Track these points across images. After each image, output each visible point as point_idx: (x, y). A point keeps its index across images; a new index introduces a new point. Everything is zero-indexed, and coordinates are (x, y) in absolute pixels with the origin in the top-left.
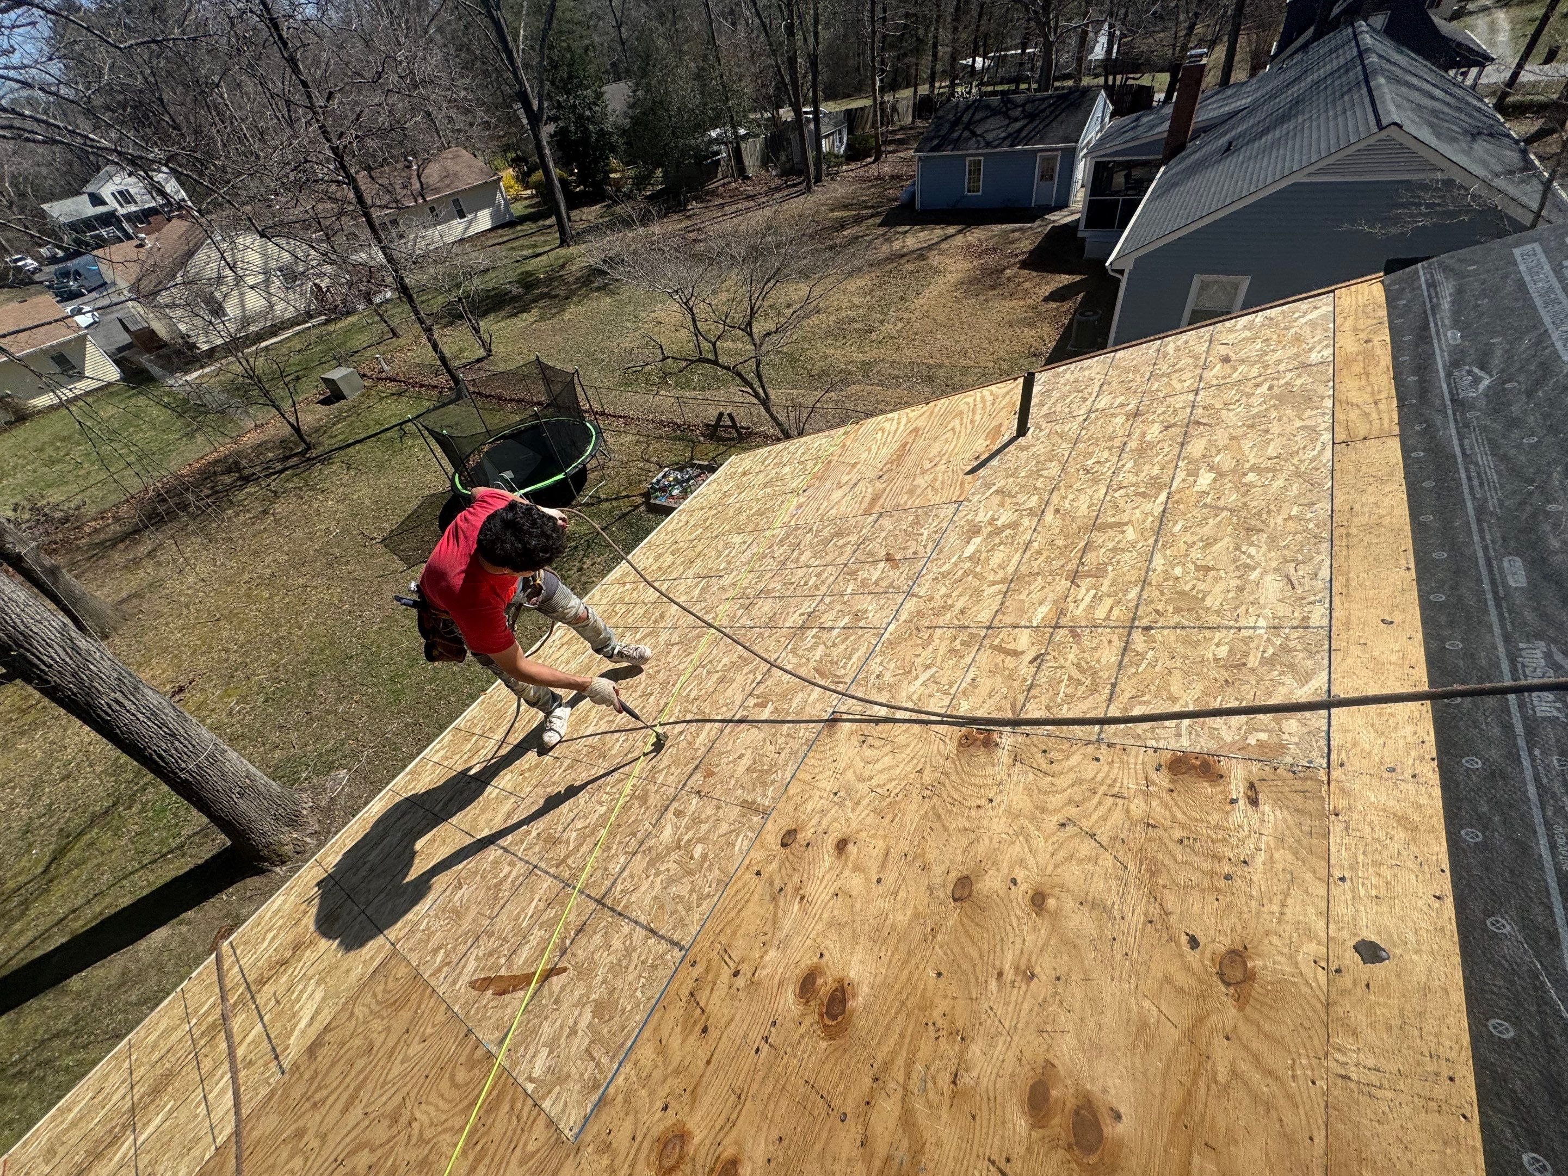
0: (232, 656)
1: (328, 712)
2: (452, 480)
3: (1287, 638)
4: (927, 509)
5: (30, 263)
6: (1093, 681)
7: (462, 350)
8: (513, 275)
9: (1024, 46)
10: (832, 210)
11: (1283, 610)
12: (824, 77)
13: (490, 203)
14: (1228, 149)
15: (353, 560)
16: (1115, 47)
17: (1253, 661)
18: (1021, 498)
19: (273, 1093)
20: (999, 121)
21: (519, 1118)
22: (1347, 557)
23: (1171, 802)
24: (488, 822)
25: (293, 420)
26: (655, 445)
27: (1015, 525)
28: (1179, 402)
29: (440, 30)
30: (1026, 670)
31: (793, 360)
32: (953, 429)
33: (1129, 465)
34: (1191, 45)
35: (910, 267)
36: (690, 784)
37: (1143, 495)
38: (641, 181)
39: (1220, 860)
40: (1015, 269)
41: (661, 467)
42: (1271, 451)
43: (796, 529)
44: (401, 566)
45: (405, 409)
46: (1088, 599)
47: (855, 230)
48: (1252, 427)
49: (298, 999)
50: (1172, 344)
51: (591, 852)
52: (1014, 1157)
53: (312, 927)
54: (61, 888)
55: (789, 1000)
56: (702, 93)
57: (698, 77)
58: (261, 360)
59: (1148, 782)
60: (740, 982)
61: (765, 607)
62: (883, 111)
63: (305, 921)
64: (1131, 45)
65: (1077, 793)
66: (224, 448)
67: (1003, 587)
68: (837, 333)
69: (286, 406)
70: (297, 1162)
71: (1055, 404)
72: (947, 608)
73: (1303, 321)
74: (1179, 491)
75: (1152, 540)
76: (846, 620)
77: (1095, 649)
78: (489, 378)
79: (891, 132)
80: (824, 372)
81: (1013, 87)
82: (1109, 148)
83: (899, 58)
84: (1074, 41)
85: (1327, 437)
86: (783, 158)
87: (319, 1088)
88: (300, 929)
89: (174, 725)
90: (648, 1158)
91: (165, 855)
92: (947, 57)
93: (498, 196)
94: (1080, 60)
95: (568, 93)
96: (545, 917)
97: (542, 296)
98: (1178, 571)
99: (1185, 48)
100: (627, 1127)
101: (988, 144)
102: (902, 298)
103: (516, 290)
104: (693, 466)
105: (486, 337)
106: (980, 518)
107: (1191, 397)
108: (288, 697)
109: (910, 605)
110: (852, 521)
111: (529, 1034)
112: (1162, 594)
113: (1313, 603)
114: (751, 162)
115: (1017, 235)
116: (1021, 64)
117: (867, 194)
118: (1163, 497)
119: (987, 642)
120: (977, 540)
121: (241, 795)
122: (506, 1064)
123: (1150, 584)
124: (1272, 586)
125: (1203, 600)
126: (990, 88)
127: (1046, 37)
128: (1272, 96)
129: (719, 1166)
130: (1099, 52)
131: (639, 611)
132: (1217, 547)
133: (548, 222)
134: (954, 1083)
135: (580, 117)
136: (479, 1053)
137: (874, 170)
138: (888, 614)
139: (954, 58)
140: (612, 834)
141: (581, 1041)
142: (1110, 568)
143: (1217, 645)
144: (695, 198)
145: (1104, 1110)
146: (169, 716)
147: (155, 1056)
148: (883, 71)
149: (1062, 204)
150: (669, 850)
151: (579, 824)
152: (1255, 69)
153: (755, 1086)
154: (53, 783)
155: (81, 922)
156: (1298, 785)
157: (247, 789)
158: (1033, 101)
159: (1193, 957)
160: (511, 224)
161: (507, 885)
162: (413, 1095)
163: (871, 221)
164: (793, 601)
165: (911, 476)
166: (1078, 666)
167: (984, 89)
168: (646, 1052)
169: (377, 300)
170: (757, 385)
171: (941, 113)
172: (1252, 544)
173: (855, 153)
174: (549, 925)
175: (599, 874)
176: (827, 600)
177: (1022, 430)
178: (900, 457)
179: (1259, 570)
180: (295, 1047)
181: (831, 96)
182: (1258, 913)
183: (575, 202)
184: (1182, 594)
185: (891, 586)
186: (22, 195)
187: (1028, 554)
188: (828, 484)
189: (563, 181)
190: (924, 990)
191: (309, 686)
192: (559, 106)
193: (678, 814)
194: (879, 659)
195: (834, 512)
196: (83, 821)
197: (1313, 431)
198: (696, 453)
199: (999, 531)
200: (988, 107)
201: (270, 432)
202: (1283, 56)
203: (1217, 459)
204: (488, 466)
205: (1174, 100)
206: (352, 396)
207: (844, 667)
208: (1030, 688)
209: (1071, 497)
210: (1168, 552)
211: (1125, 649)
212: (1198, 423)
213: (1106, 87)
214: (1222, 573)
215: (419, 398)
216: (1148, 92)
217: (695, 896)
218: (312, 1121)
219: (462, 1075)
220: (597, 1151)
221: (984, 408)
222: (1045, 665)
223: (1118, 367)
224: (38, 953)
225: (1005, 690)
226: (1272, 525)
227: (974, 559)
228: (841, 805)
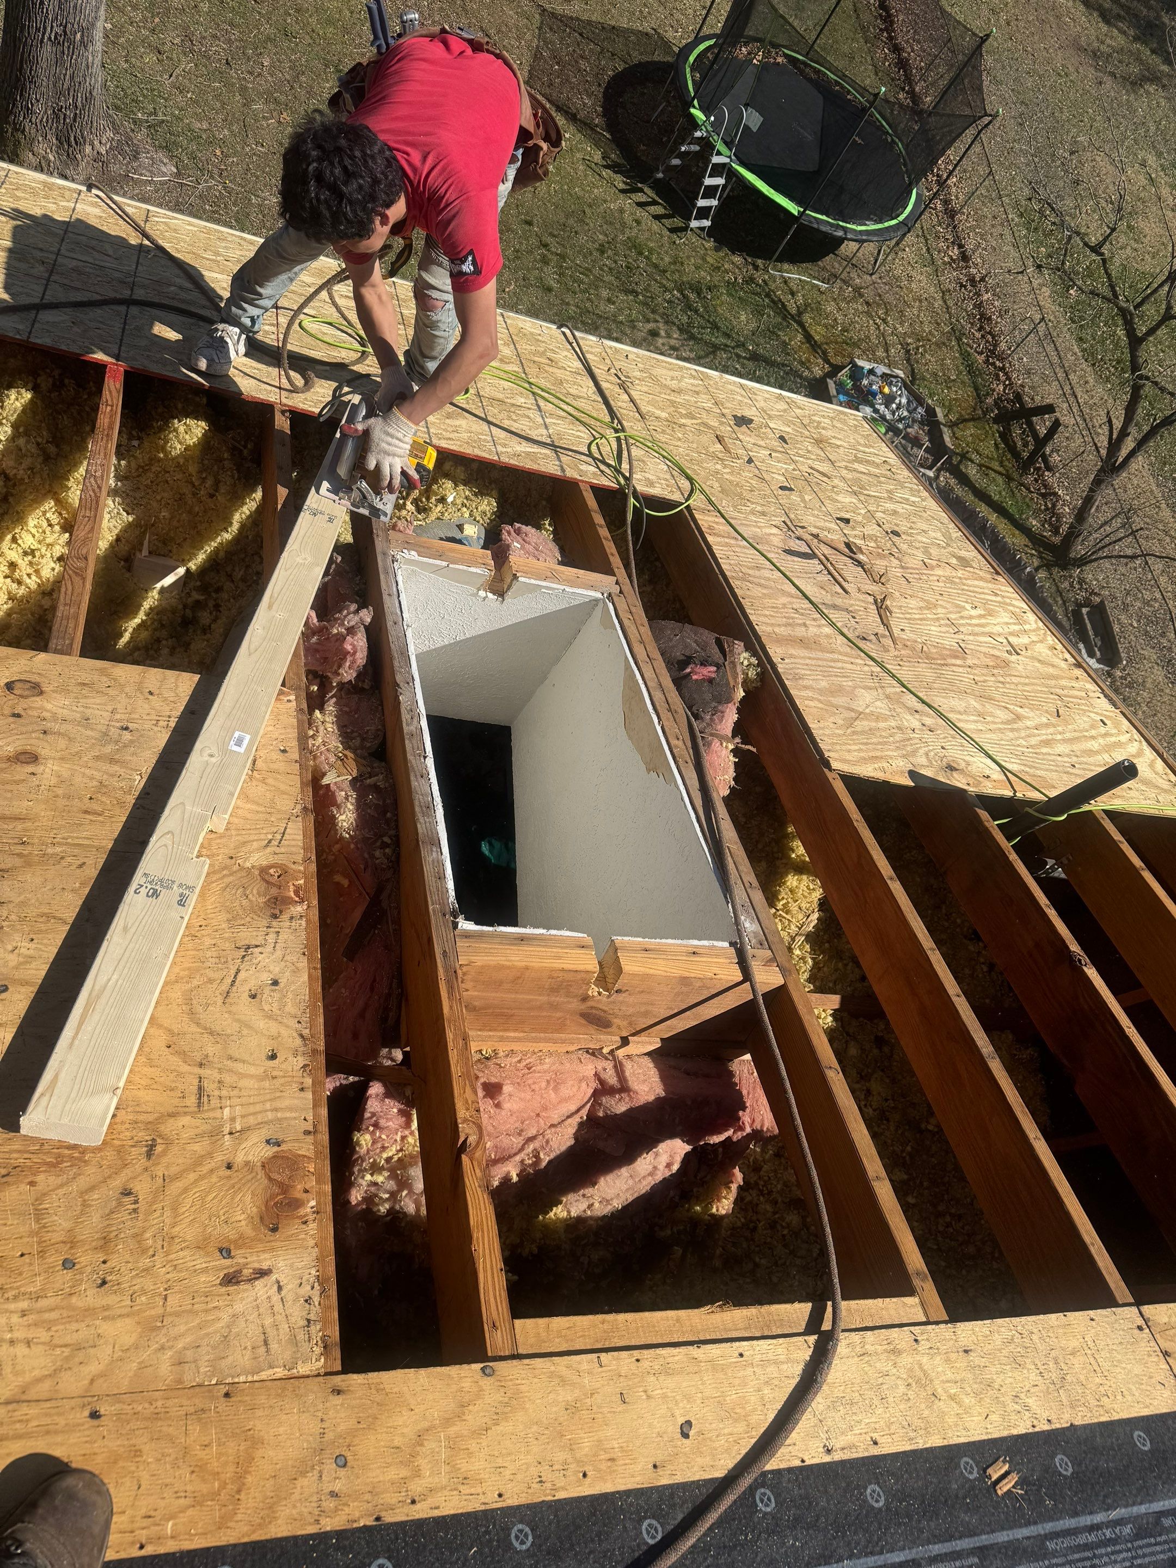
23: (205, 1169)
39: (101, 1249)
59: (240, 1133)
108: (238, 20)
191: (269, 39)
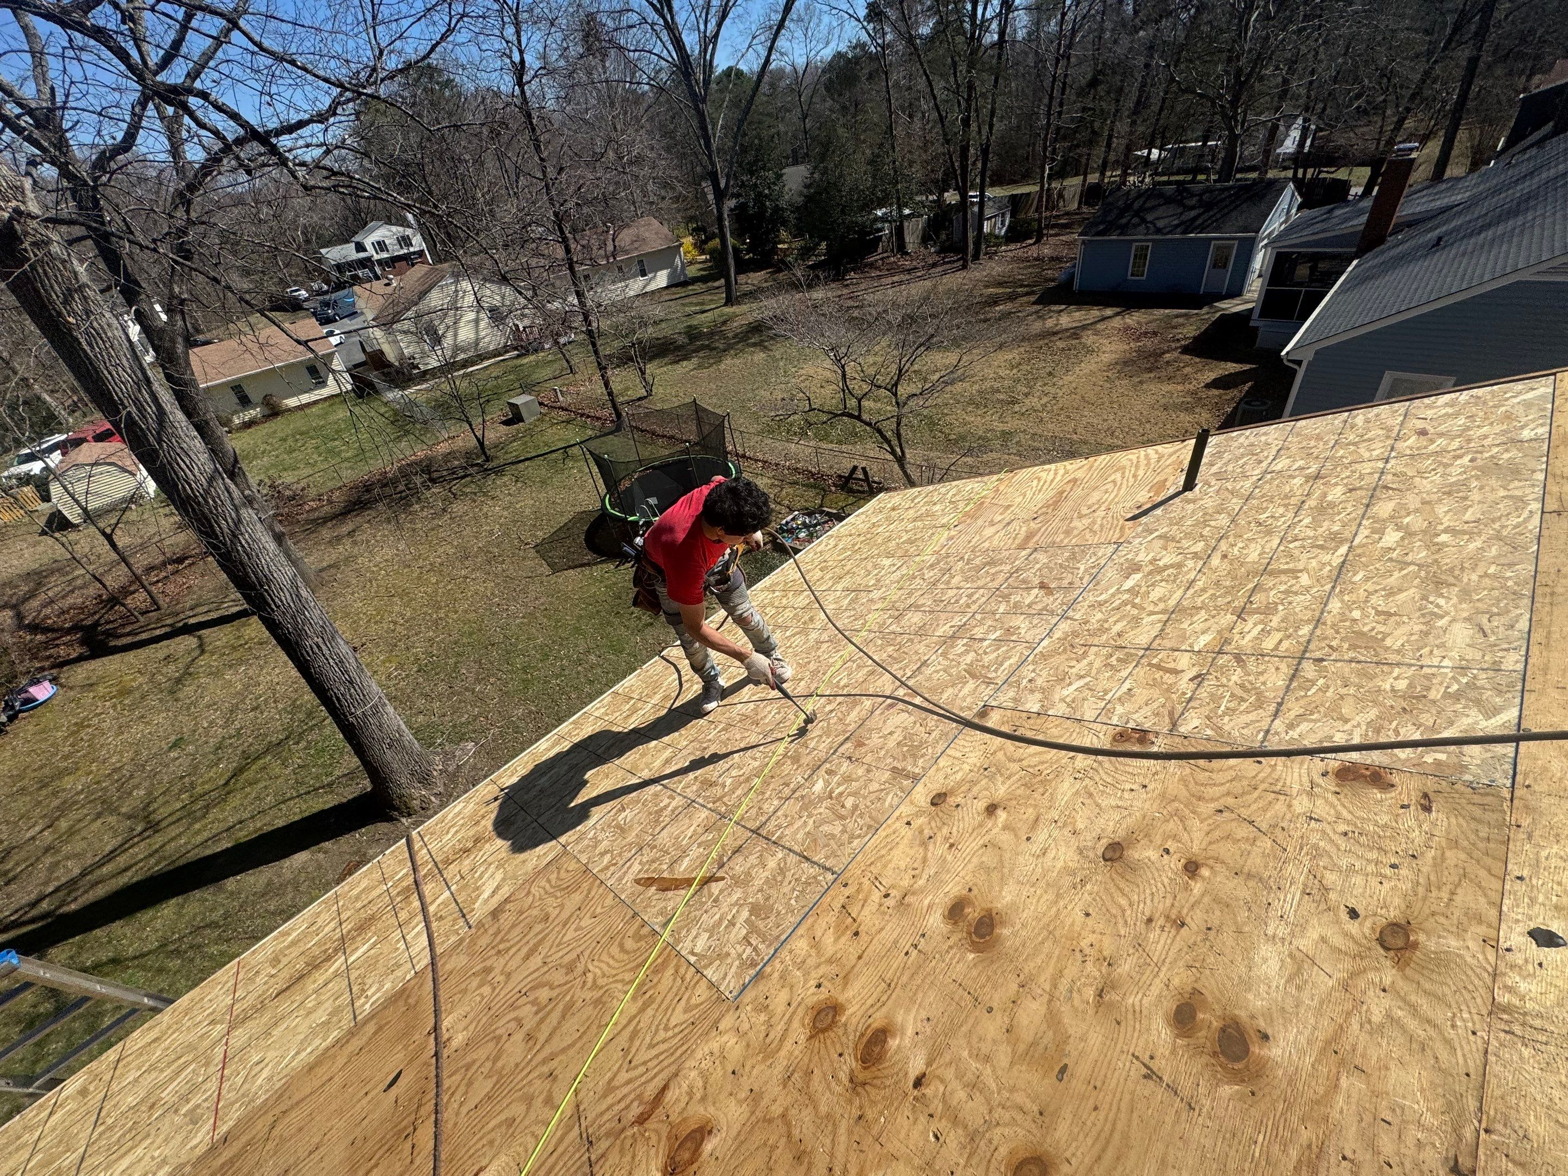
0: (399, 628)
1: (467, 689)
2: (603, 501)
3: (1475, 677)
4: (1084, 548)
5: (303, 294)
6: (1258, 699)
7: (627, 389)
8: (681, 327)
9: (1205, 139)
10: (986, 287)
11: (1471, 654)
12: (993, 163)
13: (669, 264)
14: (1438, 244)
15: (508, 560)
16: (1308, 142)
17: (1434, 694)
18: (1185, 543)
19: (461, 940)
20: (1172, 209)
21: (683, 979)
22: (1551, 613)
23: (1337, 802)
24: (647, 765)
25: (479, 434)
26: (788, 490)
27: (1179, 566)
28: (1367, 468)
29: (651, 119)
30: (1184, 684)
31: (932, 424)
32: (1114, 482)
33: (1307, 521)
34: (1399, 139)
35: (1061, 344)
36: (841, 750)
37: (1321, 547)
38: (805, 253)
39: (1386, 853)
40: (1176, 354)
41: (791, 510)
42: (1468, 516)
43: (948, 556)
44: (546, 570)
45: (572, 435)
46: (1255, 632)
47: (1008, 306)
48: (1449, 494)
49: (481, 877)
50: (1360, 416)
51: (746, 794)
52: (1158, 1054)
53: (490, 828)
54: (235, 800)
55: (936, 921)
56: (874, 177)
57: (871, 162)
58: (465, 384)
59: (1313, 784)
60: (890, 902)
61: (915, 618)
62: (1049, 197)
63: (483, 823)
64: (1328, 139)
65: (1237, 787)
66: (421, 453)
67: (1164, 617)
68: (979, 402)
69: (477, 422)
70: (486, 990)
71: (1226, 464)
72: (1102, 630)
73: (1516, 400)
74: (1362, 546)
75: (1328, 587)
76: (998, 633)
77: (1262, 673)
78: (646, 415)
79: (1057, 217)
80: (963, 438)
81: (1189, 178)
82: (1294, 239)
83: (1070, 149)
84: (1261, 134)
85: (1536, 506)
86: (943, 237)
87: (502, 941)
88: (479, 828)
89: (354, 674)
90: (803, 1018)
91: (316, 789)
92: (1122, 148)
93: (677, 260)
94: (1267, 153)
95: (752, 173)
96: (703, 838)
97: (703, 347)
98: (1356, 614)
99: (1391, 142)
100: (783, 996)
101: (1159, 231)
102: (1050, 374)
103: (682, 340)
104: (821, 512)
105: (650, 379)
106: (1141, 556)
107: (1380, 464)
108: (437, 670)
109: (1065, 626)
110: (1006, 554)
111: (690, 922)
112: (1337, 632)
113: (1507, 650)
114: (912, 239)
115: (1181, 320)
116: (1201, 156)
117: (1024, 274)
118: (1343, 550)
119: (1144, 661)
120: (1137, 577)
121: (390, 746)
122: (671, 941)
123: (1325, 624)
124: (1461, 635)
125: (1383, 640)
126: (1165, 178)
127: (1231, 130)
128: (1496, 191)
129: (869, 1033)
130: (1289, 145)
131: (788, 614)
132: (1402, 597)
133: (717, 284)
134: (1100, 996)
135: (760, 195)
136: (646, 930)
137: (1034, 252)
138: (1041, 631)
139: (1129, 149)
140: (766, 783)
141: (740, 931)
142: (1280, 607)
143: (1396, 679)
144: (853, 270)
145: (1252, 1033)
146: (352, 664)
147: (359, 905)
148: (1053, 160)
149: (1236, 292)
150: (821, 799)
151: (734, 773)
152: (1476, 164)
153: (904, 979)
154: (245, 711)
155: (244, 833)
156: (1477, 799)
157: (396, 743)
158: (1212, 191)
159: (1353, 927)
160: (684, 284)
161: (666, 813)
162: (587, 954)
163: (1025, 299)
164: (943, 616)
165: (1068, 519)
166: (1242, 686)
167: (1157, 179)
168: (801, 945)
169: (562, 340)
170: (895, 442)
171: (1110, 199)
172: (1441, 595)
173: (1016, 234)
174: (707, 845)
175: (754, 811)
176: (978, 617)
177: (1189, 485)
178: (1056, 503)
179: (1447, 618)
180: (480, 910)
181: (998, 180)
182: (1425, 899)
183: (743, 267)
184: (1361, 634)
185: (1045, 608)
186: (308, 241)
187: (1191, 591)
188: (980, 522)
189: (736, 250)
190: (1072, 924)
191: (455, 664)
192: (743, 185)
193: (830, 772)
194: (1031, 667)
195: (986, 545)
196: (261, 748)
197: (1520, 502)
198: (827, 500)
199: (1161, 570)
200: (1161, 195)
201: (459, 443)
202: (1512, 151)
203: (1406, 520)
204: (637, 490)
205: (1374, 193)
206: (529, 419)
207: (996, 671)
208: (1190, 699)
209: (1240, 545)
210: (1346, 598)
211: (1294, 676)
212: (1386, 488)
213: (1295, 179)
214: (1405, 619)
215: (584, 427)
216: (1344, 186)
217: (846, 836)
218: (498, 963)
219: (630, 944)
220: (755, 1010)
221: (1148, 464)
222: (1206, 683)
223: (1298, 434)
224: (208, 852)
225: (1162, 700)
226: (1465, 580)
227: (1133, 591)
228: (991, 778)
